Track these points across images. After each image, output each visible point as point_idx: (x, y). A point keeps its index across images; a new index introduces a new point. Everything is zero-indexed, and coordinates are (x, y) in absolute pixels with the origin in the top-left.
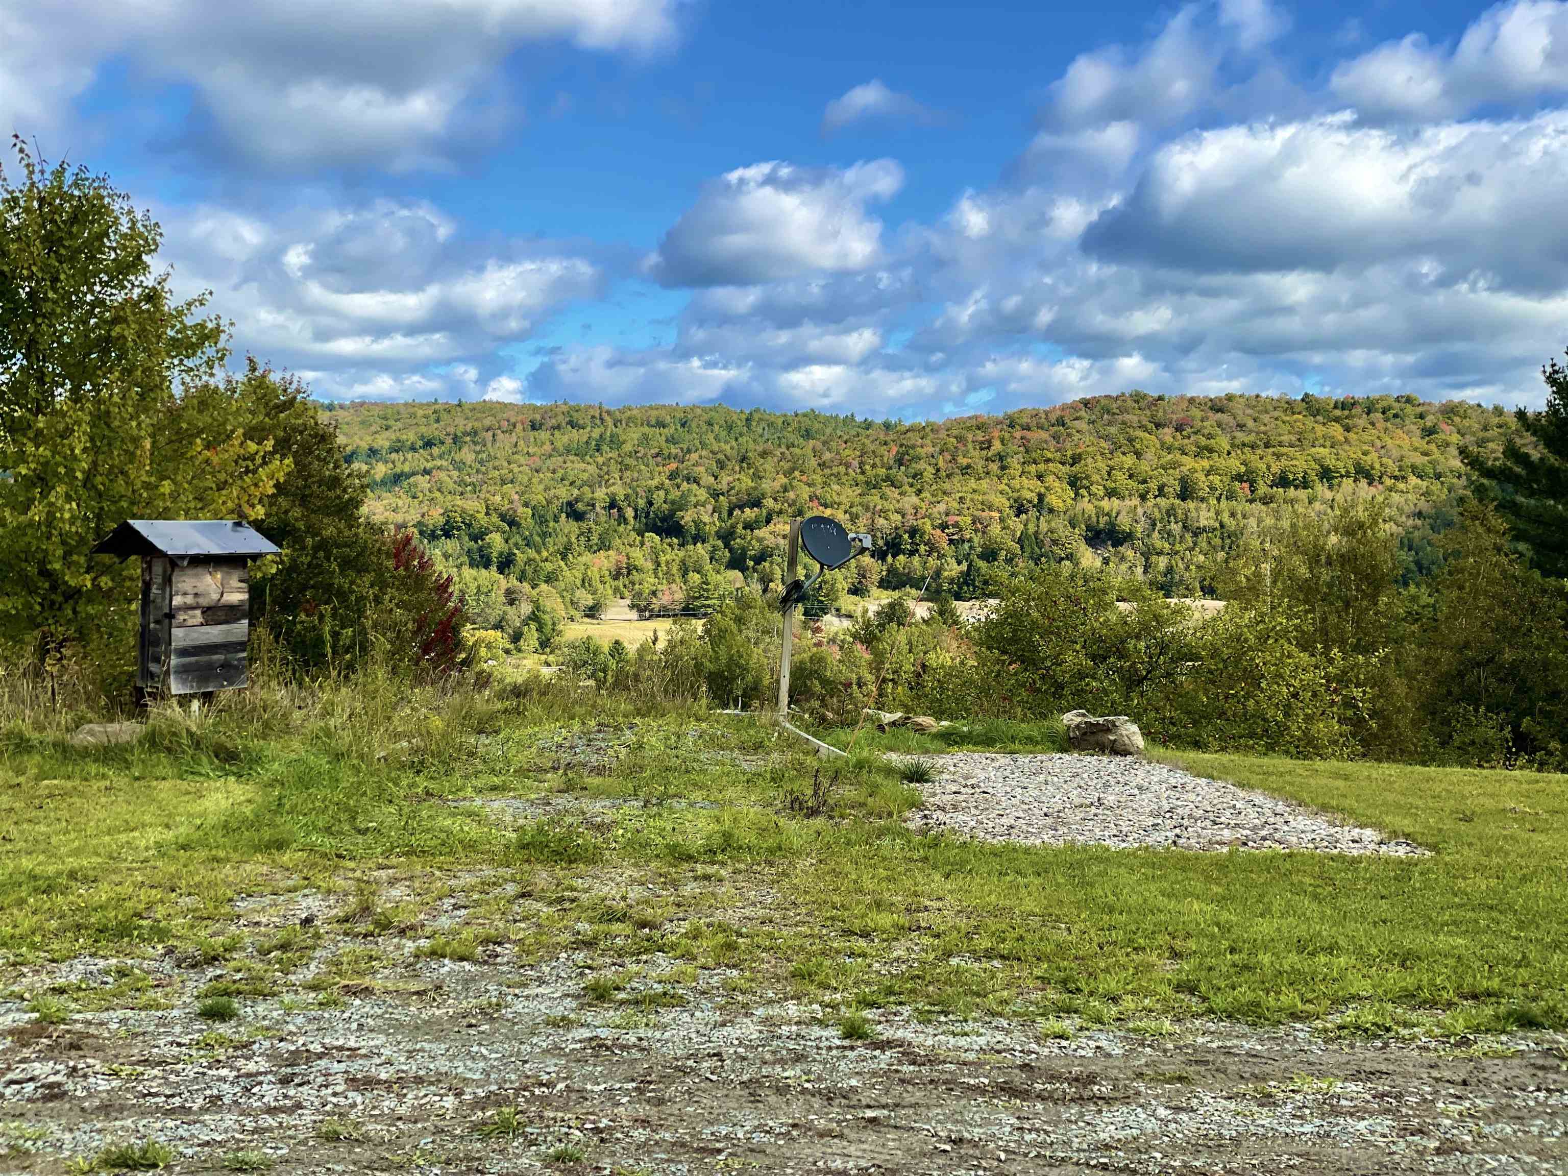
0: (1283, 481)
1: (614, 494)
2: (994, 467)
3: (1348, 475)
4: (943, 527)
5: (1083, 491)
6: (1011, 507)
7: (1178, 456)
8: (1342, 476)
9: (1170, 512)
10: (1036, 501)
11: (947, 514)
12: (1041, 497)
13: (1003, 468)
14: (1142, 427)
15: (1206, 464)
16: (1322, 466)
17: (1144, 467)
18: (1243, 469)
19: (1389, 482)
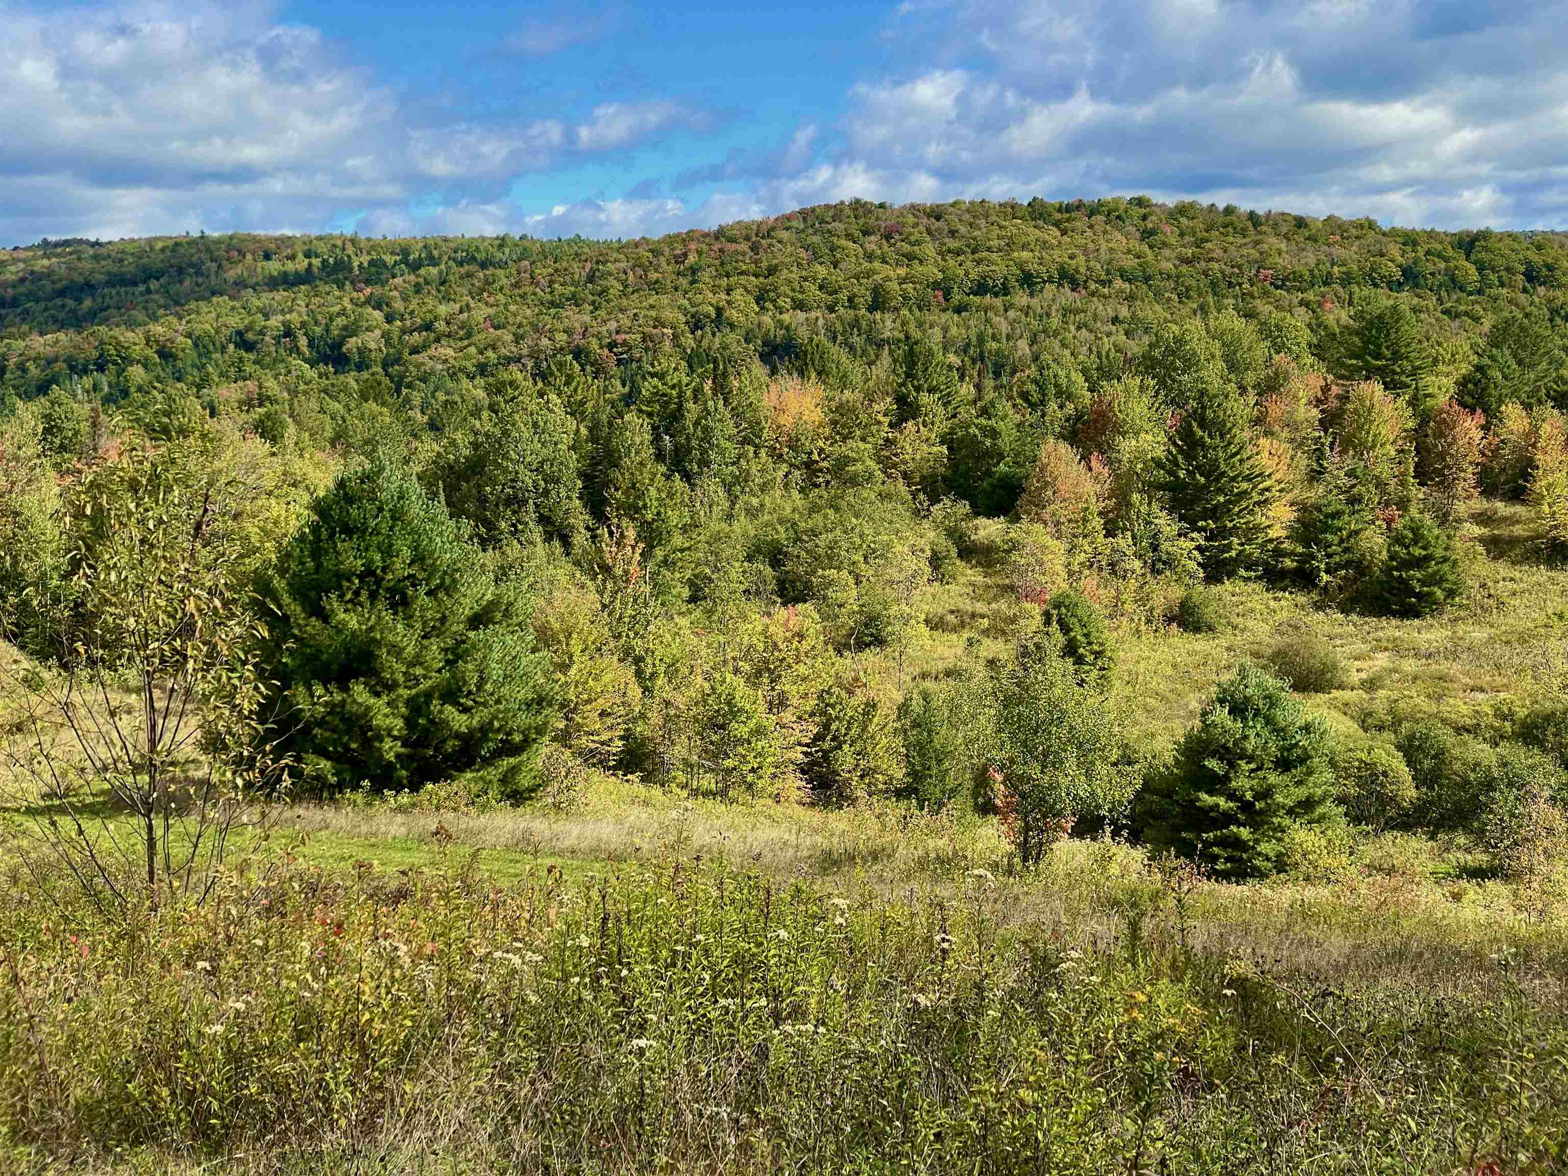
0: (981, 289)
1: (290, 322)
2: (684, 282)
3: (1050, 280)
4: (611, 346)
5: (768, 305)
6: (687, 323)
7: (877, 264)
8: (1044, 282)
9: (855, 324)
10: (714, 316)
11: (617, 332)
12: (719, 311)
13: (693, 282)
14: (849, 236)
15: (902, 271)
16: (1023, 271)
17: (838, 277)
18: (940, 276)
19: (1093, 286)
